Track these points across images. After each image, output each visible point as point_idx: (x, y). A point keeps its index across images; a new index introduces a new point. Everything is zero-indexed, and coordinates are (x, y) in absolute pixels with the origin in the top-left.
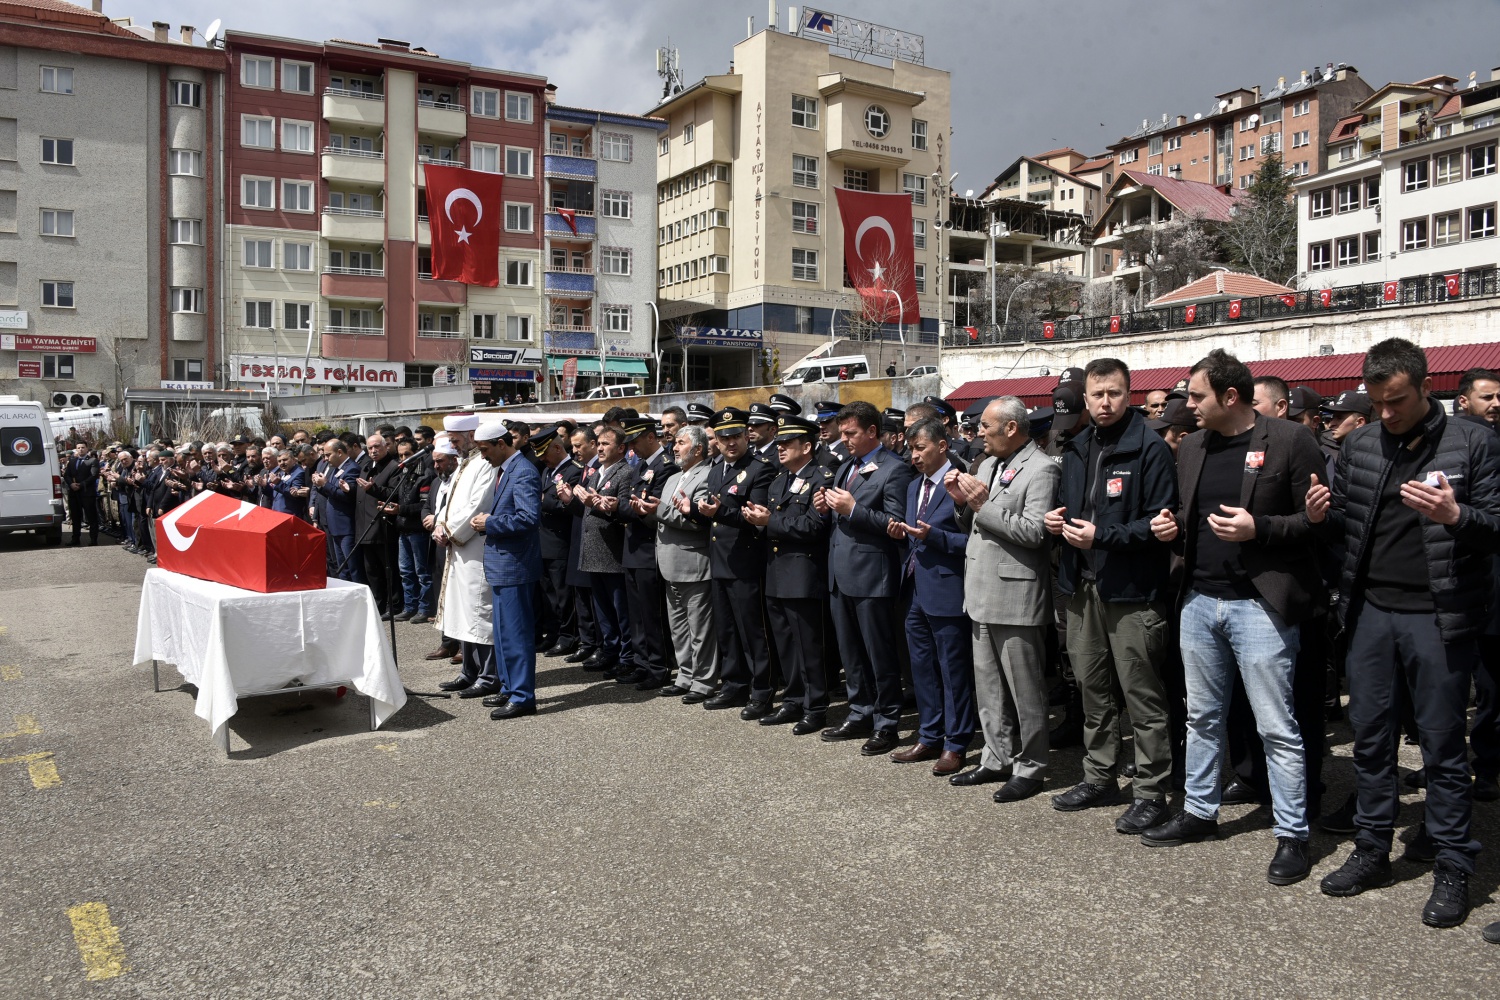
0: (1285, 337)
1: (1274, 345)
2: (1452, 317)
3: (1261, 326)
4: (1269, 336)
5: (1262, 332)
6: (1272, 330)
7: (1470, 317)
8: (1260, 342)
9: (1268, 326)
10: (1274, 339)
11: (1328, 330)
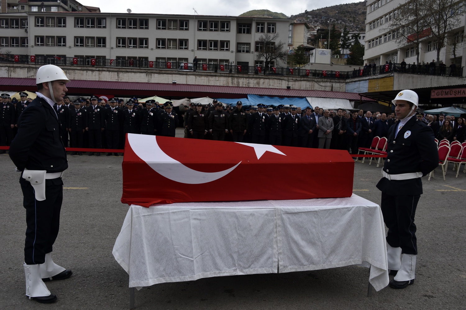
0: (18, 70)
1: (14, 72)
2: (76, 71)
3: (8, 65)
4: (12, 69)
5: (9, 67)
6: (13, 67)
7: (82, 72)
8: (8, 70)
9: (11, 65)
10: (14, 70)
11: (34, 70)
